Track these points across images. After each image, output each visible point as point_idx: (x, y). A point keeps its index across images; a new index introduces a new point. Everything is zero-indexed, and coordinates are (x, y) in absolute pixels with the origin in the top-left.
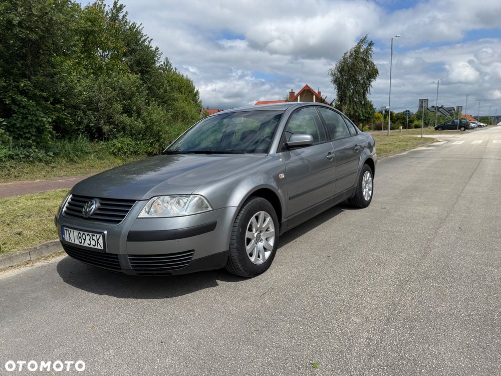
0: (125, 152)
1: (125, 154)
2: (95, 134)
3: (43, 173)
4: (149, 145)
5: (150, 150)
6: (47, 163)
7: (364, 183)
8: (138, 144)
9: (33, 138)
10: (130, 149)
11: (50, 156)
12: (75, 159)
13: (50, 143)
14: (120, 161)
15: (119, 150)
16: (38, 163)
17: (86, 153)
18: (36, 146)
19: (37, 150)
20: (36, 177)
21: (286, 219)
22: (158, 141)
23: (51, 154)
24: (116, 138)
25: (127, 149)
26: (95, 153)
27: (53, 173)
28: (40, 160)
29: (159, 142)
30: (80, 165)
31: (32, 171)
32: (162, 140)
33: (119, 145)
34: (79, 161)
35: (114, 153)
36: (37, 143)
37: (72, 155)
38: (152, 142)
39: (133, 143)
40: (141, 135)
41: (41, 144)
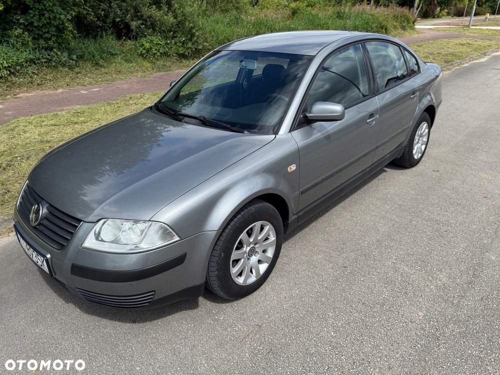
0: (154, 54)
1: (154, 57)
2: (123, 31)
3: (67, 80)
4: (181, 44)
5: (181, 50)
6: (71, 68)
7: (416, 137)
8: (168, 44)
9: (54, 39)
10: (159, 49)
11: (73, 60)
12: (101, 62)
13: (73, 44)
14: (148, 64)
15: (148, 51)
16: (61, 68)
17: (113, 55)
18: (59, 48)
19: (59, 53)
20: (59, 86)
21: (296, 216)
22: (190, 40)
23: (75, 57)
24: (145, 36)
25: (156, 50)
26: (123, 55)
27: (78, 81)
28: (64, 65)
29: (192, 41)
30: (106, 70)
31: (55, 79)
32: (196, 38)
33: (147, 45)
34: (105, 65)
35: (142, 55)
36: (59, 44)
37: (98, 57)
38: (184, 40)
39: (163, 43)
40: (172, 33)
41: (64, 46)
